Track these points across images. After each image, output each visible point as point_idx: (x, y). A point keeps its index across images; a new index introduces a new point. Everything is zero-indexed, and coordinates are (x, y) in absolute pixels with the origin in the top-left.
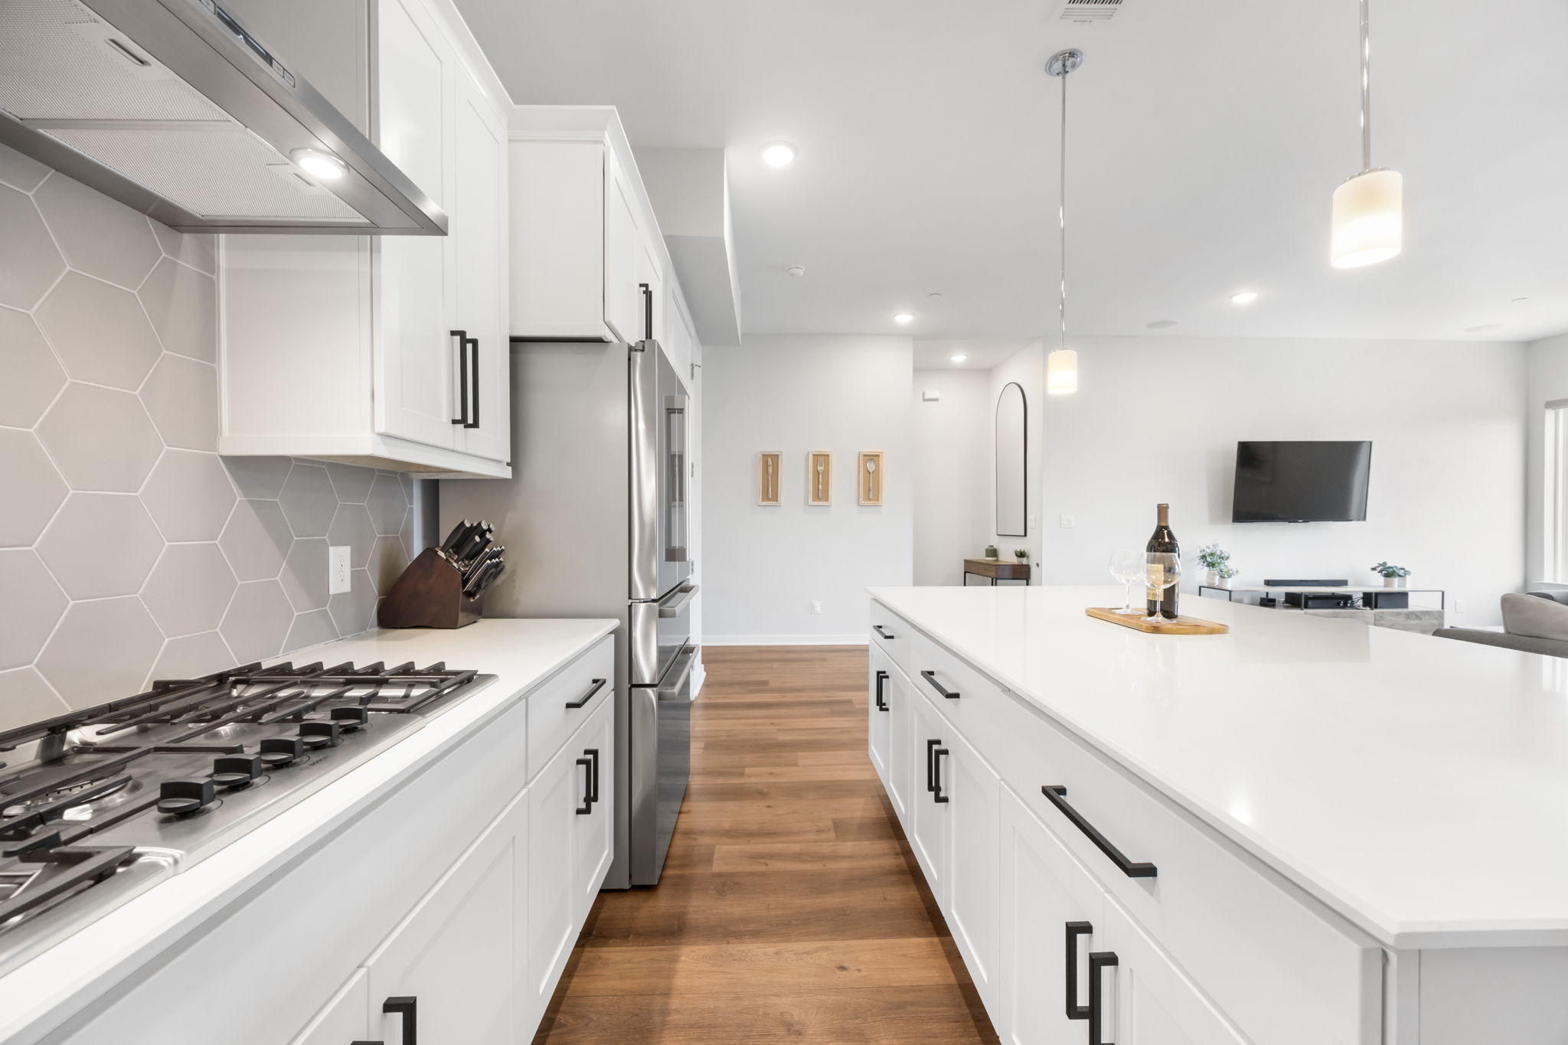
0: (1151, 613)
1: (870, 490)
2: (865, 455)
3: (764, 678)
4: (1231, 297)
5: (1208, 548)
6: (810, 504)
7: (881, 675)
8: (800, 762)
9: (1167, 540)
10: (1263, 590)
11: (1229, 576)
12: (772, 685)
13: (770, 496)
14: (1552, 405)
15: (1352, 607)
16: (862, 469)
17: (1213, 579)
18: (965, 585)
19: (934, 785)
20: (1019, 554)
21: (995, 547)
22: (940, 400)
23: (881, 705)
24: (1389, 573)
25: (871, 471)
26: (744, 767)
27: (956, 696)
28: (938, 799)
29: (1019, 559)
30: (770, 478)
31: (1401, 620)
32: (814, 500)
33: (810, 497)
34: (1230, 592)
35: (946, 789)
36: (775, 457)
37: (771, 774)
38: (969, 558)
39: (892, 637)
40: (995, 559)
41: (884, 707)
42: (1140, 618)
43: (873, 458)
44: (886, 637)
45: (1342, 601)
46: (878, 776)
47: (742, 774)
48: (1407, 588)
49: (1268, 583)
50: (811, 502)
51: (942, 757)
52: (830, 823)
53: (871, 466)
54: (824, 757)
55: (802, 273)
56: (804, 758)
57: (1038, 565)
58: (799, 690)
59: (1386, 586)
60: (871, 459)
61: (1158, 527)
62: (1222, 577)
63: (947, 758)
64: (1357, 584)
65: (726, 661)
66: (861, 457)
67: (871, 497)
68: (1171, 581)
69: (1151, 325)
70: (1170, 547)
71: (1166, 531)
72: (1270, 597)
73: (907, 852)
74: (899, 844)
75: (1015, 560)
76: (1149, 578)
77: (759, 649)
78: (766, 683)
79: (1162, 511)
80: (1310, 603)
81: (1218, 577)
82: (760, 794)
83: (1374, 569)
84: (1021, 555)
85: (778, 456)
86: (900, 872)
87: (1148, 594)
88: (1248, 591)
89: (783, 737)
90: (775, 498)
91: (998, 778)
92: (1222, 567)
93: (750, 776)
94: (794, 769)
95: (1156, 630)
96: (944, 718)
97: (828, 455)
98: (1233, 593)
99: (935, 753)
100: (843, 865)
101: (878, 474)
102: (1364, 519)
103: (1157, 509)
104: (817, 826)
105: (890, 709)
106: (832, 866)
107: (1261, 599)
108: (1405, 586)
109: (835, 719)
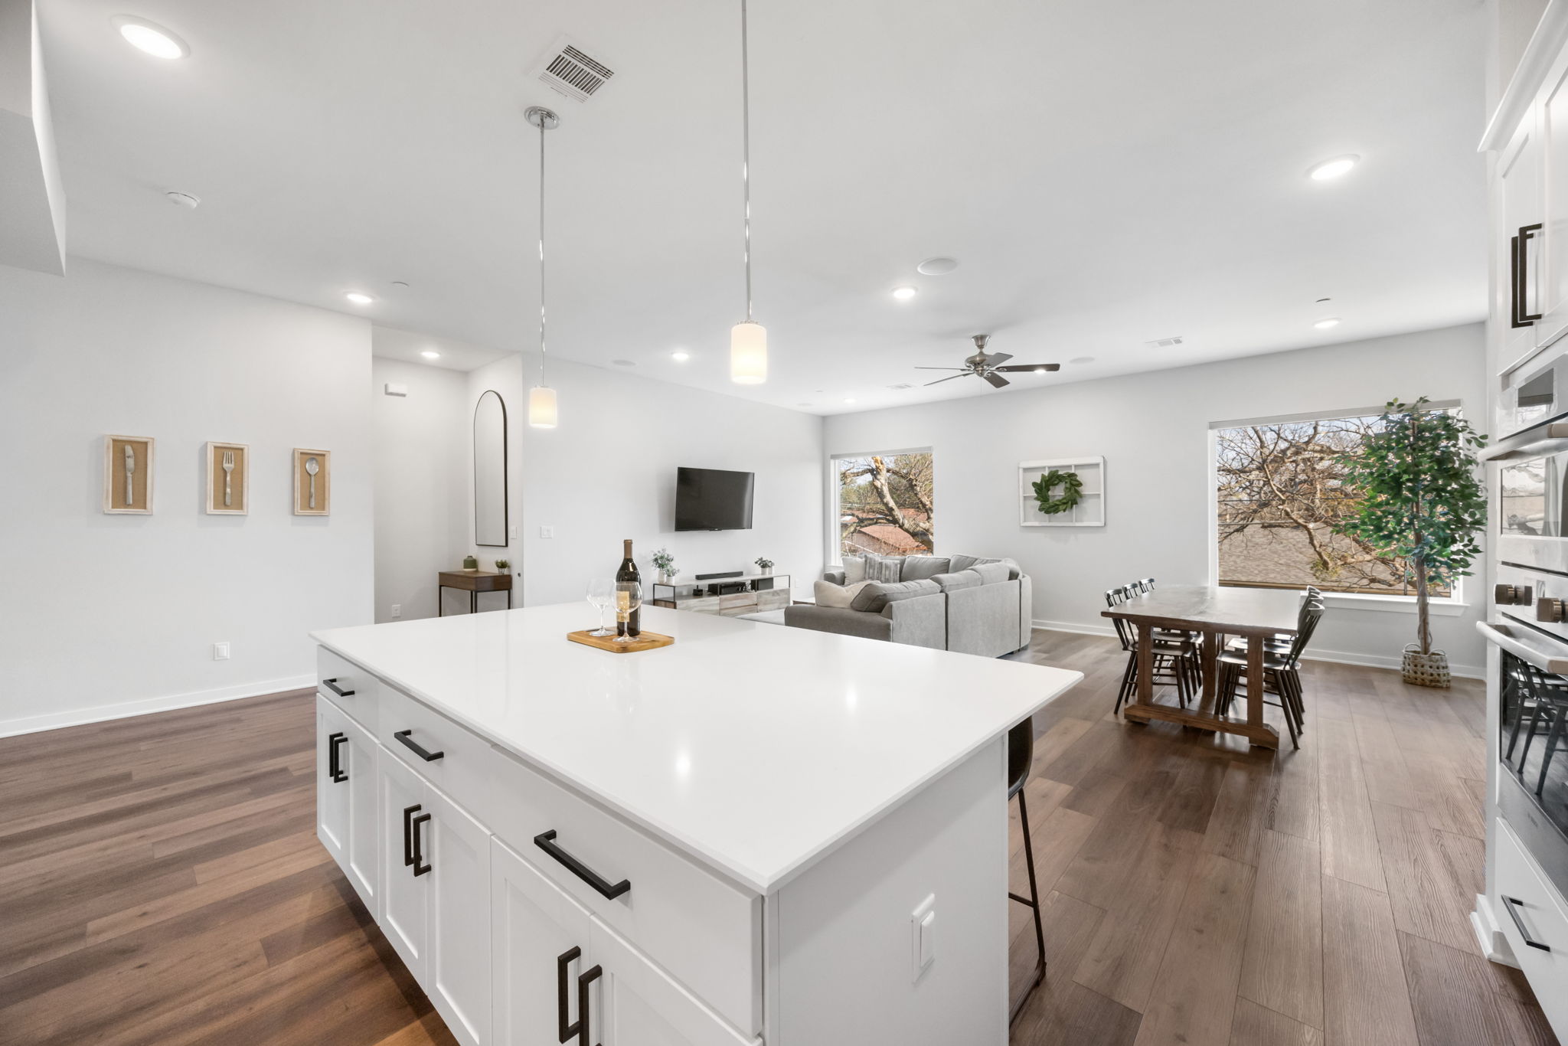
0: (621, 633)
1: (310, 496)
2: (301, 453)
3: (122, 770)
4: (672, 353)
5: (659, 552)
6: (208, 513)
7: (335, 739)
8: (200, 879)
9: (631, 570)
10: (695, 583)
11: (674, 575)
12: (137, 778)
13: (131, 501)
14: (834, 457)
15: (746, 591)
16: (298, 470)
17: (663, 578)
18: (440, 616)
19: (412, 856)
20: (500, 565)
21: (474, 557)
22: (407, 396)
23: (336, 773)
24: (764, 565)
25: (312, 473)
26: (85, 922)
27: (440, 755)
28: (418, 872)
29: (500, 570)
30: (129, 475)
31: (769, 597)
32: (216, 507)
33: (210, 504)
34: (674, 587)
35: (428, 855)
36: (141, 448)
37: (145, 914)
38: (444, 570)
39: (352, 693)
40: (474, 569)
41: (340, 776)
42: (612, 639)
43: (318, 457)
44: (344, 694)
45: (739, 587)
46: (331, 857)
47: (82, 936)
48: (772, 576)
49: (699, 578)
50: (210, 509)
51: (423, 825)
52: (258, 945)
53: (312, 468)
54: (242, 858)
55: (195, 205)
56: (204, 872)
57: (519, 575)
58: (194, 774)
59: (763, 573)
60: (313, 459)
61: (625, 559)
62: (669, 576)
63: (428, 826)
64: (748, 574)
65: (34, 759)
66: (297, 455)
67: (313, 504)
68: (635, 606)
69: (617, 362)
70: (633, 576)
71: (630, 564)
72: (700, 588)
73: (377, 938)
74: (364, 931)
75: (495, 571)
76: (618, 604)
77: (107, 726)
78: (127, 776)
79: (628, 545)
80: (723, 590)
81: (666, 576)
82: (123, 952)
83: (756, 563)
84: (503, 565)
85: (146, 443)
86: (368, 965)
87: (618, 617)
88: (685, 586)
89: (161, 853)
90: (141, 501)
91: (488, 833)
92: (669, 567)
93: (98, 933)
94: (191, 892)
95: (624, 649)
96: (424, 780)
97: (242, 449)
98: (676, 588)
99: (414, 822)
100: (284, 993)
101: (324, 477)
102: (751, 528)
103: (623, 545)
104: (236, 959)
105: (351, 778)
106: (260, 1005)
107: (694, 590)
108: (771, 573)
109: (260, 800)
